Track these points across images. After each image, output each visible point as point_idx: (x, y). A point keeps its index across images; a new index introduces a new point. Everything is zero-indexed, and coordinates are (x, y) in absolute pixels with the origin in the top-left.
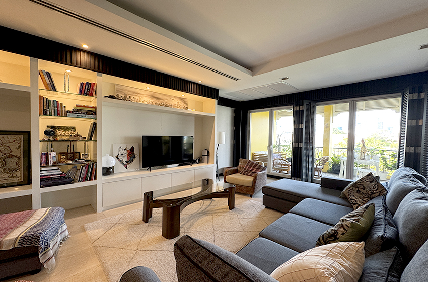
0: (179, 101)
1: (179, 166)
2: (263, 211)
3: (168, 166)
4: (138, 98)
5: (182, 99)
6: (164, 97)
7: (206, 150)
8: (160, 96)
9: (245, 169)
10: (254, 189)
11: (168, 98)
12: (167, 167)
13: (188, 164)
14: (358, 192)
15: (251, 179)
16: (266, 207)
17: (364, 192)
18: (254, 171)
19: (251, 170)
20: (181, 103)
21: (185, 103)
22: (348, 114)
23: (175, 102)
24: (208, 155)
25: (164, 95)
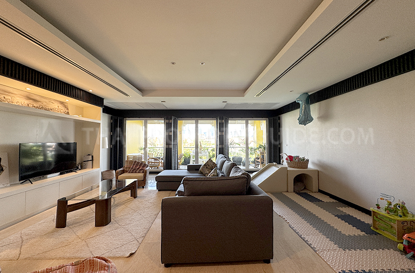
0: (60, 105)
1: (61, 174)
2: (158, 193)
3: (49, 176)
4: (10, 98)
5: (62, 103)
6: (42, 100)
7: (89, 155)
8: (37, 98)
9: (132, 168)
10: (145, 181)
11: (47, 101)
12: (47, 178)
13: (72, 171)
14: (207, 168)
15: (141, 175)
16: (159, 191)
17: (209, 167)
18: (140, 168)
19: (138, 169)
20: (61, 107)
21: (65, 107)
22: (194, 125)
23: (55, 106)
24: (92, 160)
25: (42, 97)
